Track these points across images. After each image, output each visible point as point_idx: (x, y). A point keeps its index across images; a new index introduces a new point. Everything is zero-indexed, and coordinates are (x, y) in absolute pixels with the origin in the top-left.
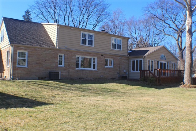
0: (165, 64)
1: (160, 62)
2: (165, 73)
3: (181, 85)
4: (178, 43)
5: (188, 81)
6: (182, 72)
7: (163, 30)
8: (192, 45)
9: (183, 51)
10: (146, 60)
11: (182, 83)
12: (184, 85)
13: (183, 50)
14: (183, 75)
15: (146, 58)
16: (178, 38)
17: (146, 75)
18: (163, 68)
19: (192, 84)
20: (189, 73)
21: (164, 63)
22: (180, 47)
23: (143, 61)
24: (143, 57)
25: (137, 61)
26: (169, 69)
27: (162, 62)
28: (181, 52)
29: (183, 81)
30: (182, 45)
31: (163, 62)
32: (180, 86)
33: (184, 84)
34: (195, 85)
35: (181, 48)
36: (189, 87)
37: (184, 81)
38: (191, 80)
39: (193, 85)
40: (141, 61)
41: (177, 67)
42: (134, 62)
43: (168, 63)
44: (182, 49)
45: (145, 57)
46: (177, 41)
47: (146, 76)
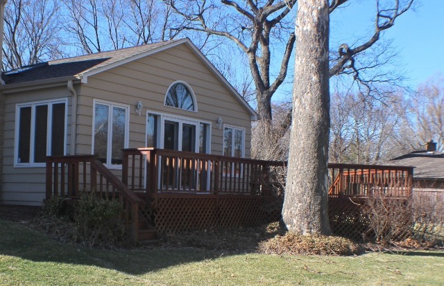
0: (190, 130)
1: (165, 117)
2: (188, 173)
3: (272, 235)
4: (254, 61)
5: (305, 215)
6: (272, 168)
7: (200, 15)
8: (328, 30)
9: (273, 92)
10: (82, 100)
11: (276, 225)
12: (284, 238)
13: (271, 89)
14: (278, 185)
15: (83, 91)
16: (256, 44)
17: (85, 183)
18: (180, 149)
19: (324, 232)
20: (311, 175)
21: (185, 125)
22: (263, 77)
23: (70, 106)
24: (70, 84)
25: (42, 110)
26: (209, 151)
27: (173, 118)
28: (265, 96)
29: (278, 216)
30: (267, 69)
31: (181, 121)
32: (266, 245)
33: (283, 230)
34: (339, 239)
35: (265, 82)
36: (312, 249)
37: (285, 214)
38: (321, 210)
39: (332, 240)
40: (59, 109)
41: (248, 148)
42: (25, 112)
43: (205, 126)
44: (268, 87)
45: (77, 84)
46: (250, 56)
47: (81, 187)
